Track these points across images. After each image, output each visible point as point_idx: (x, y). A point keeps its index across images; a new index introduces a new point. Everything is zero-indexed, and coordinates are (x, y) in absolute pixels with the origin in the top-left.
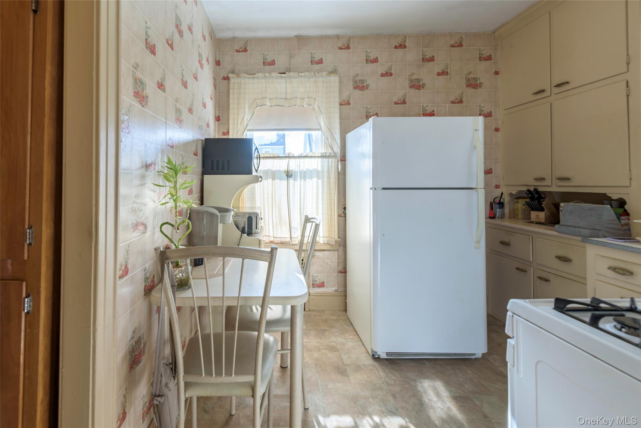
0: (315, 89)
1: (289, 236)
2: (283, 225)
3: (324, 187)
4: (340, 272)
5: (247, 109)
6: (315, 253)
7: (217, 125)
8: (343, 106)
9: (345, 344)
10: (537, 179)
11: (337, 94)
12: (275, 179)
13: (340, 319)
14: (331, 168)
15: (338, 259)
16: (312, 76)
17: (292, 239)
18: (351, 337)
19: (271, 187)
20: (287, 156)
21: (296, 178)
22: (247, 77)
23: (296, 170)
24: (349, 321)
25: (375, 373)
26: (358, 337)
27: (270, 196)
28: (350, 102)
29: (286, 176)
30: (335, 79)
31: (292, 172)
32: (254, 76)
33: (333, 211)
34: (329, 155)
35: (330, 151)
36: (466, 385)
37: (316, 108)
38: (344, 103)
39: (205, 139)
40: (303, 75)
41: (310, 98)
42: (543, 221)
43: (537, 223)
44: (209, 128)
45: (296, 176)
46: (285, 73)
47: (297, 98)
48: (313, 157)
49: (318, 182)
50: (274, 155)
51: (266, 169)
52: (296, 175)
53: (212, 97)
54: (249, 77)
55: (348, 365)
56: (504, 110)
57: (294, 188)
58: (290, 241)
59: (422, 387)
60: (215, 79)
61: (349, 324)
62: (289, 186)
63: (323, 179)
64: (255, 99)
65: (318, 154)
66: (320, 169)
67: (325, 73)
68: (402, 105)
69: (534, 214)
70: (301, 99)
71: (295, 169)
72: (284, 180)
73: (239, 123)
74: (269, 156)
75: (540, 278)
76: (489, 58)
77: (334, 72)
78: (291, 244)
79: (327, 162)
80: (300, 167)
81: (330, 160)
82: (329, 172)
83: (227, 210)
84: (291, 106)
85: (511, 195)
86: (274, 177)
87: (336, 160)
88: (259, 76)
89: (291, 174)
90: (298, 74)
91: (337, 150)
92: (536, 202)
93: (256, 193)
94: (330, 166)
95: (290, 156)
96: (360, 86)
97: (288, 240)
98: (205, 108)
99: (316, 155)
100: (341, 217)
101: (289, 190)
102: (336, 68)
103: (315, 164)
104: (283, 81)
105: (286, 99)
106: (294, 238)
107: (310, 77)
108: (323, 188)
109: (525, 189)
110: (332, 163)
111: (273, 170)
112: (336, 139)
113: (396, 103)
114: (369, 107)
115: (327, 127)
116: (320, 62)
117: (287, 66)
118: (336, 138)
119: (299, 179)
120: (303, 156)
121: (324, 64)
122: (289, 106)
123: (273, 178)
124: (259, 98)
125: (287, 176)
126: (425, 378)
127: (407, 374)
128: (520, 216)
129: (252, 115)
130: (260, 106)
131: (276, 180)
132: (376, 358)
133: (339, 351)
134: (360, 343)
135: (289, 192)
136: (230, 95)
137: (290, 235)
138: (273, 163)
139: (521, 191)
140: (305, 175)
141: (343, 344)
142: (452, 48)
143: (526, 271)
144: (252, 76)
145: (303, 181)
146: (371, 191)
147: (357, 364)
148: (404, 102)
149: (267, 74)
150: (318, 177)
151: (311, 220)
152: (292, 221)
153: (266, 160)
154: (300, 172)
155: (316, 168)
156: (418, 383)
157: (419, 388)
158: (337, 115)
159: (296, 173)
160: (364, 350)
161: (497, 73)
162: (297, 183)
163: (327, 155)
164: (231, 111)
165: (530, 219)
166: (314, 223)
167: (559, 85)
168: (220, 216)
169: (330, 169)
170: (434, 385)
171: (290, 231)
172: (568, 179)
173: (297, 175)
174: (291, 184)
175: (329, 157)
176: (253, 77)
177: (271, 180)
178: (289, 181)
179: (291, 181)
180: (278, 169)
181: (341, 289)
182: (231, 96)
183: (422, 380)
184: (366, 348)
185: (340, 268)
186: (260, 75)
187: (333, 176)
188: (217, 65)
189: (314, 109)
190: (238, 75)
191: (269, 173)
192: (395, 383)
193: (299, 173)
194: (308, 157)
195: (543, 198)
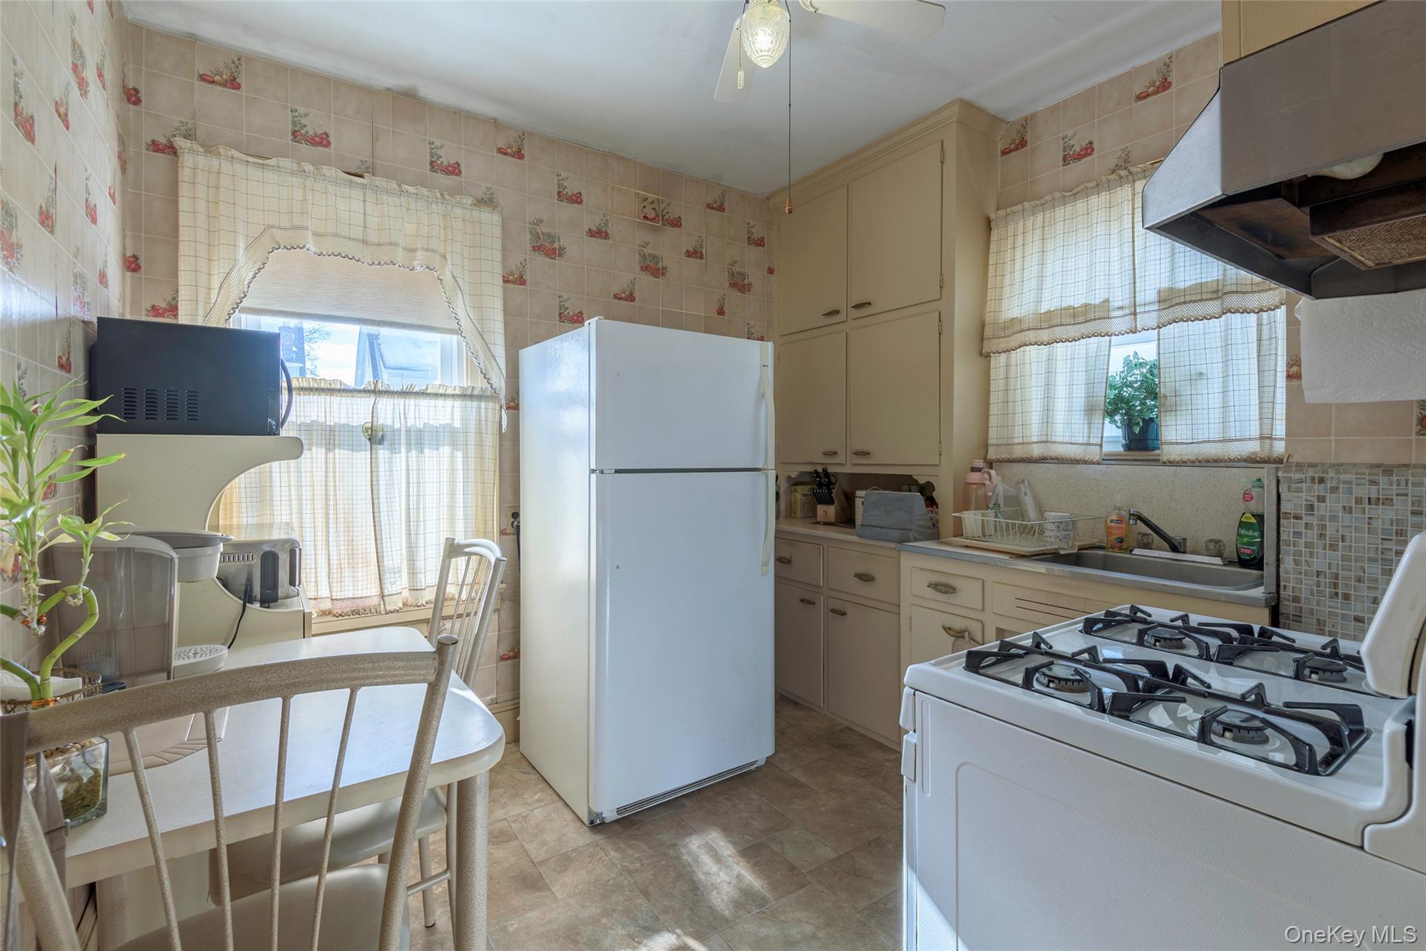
0: (442, 231)
1: (375, 591)
2: (360, 565)
3: (470, 467)
4: (503, 658)
5: (242, 251)
6: (444, 625)
7: (128, 280)
8: (510, 286)
9: (527, 816)
10: (826, 454)
11: (498, 256)
12: (334, 449)
13: (506, 764)
14: (486, 425)
15: (499, 630)
16: (435, 199)
17: (386, 599)
18: (537, 797)
19: (324, 469)
20: (369, 388)
21: (397, 446)
22: (243, 161)
23: (397, 426)
24: (526, 763)
25: (600, 859)
26: (550, 792)
27: (319, 491)
28: (524, 278)
29: (368, 442)
30: (491, 219)
31: (385, 429)
32: (266, 162)
33: (490, 522)
34: (480, 393)
35: (480, 384)
36: (754, 823)
37: (447, 277)
38: (514, 279)
39: (99, 319)
40: (412, 191)
41: (433, 251)
42: (832, 519)
43: (825, 524)
44: (106, 287)
45: (397, 442)
46: (361, 176)
47: (396, 245)
48: (441, 395)
49: (452, 457)
50: (330, 384)
51: (308, 420)
52: (396, 437)
53: (114, 193)
54: (247, 161)
55: (543, 862)
56: (782, 336)
57: (391, 471)
58: (380, 605)
59: (690, 853)
60: (122, 141)
61: (529, 769)
62: (377, 467)
63: (467, 448)
64: (271, 227)
65: (455, 389)
66: (457, 424)
67: (468, 201)
68: (627, 303)
69: (821, 509)
70: (405, 249)
71: (393, 422)
72: (361, 450)
73: (216, 284)
74: (316, 386)
75: (834, 611)
76: (760, 243)
77: (486, 201)
78: (383, 612)
79: (474, 410)
80: (405, 418)
81: (483, 404)
82: (480, 433)
83: (204, 542)
84: (379, 264)
85: (789, 478)
86: (332, 442)
87: (497, 407)
88: (280, 166)
89: (383, 436)
90: (399, 186)
91: (500, 383)
92: (825, 490)
93: (274, 484)
94: (483, 418)
95: (379, 391)
96: (547, 247)
97: (375, 601)
98: (94, 221)
99: (449, 391)
100: (506, 534)
101: (378, 476)
102: (492, 194)
103: (447, 413)
104: (357, 194)
105: (365, 242)
106: (392, 595)
107: (431, 200)
108: (466, 469)
109: (809, 469)
110: (486, 413)
111: (328, 423)
112: (497, 359)
113: (617, 297)
114: (565, 296)
115: (473, 327)
116: (454, 170)
117: (364, 159)
118: (496, 355)
119: (403, 450)
120: (415, 390)
121: (462, 178)
122: (373, 263)
123: (330, 445)
124: (282, 225)
125: (369, 439)
126: (690, 834)
127: (660, 837)
128: (799, 514)
129: (259, 269)
130: (285, 247)
131: (337, 451)
132: (597, 825)
133: (517, 838)
134: (560, 804)
135: (378, 481)
136: (181, 199)
137: (379, 589)
138: (328, 405)
139: (802, 473)
140: (419, 439)
141: (523, 817)
142: (708, 210)
143: (814, 603)
144: (261, 161)
145: (414, 453)
146: (594, 476)
147: (562, 852)
148: (631, 298)
149: (308, 167)
150: (454, 445)
151: (466, 550)
152: (385, 554)
153: (307, 397)
154: (408, 431)
155: (449, 422)
156: (681, 850)
157: (685, 857)
158: (499, 304)
159: (396, 433)
160: (569, 816)
161: (771, 271)
162: (400, 459)
163: (476, 393)
164: (184, 248)
165: (816, 516)
166: (473, 558)
167: (858, 306)
168: (179, 559)
169: (483, 427)
170: (707, 843)
171: (380, 580)
172: (866, 454)
173: (400, 439)
174: (381, 461)
175: (481, 397)
176: (263, 165)
177: (324, 450)
178: (377, 454)
179: (382, 453)
180: (343, 421)
181: (507, 695)
182: (184, 204)
183: (687, 840)
184: (573, 811)
185: (504, 650)
186: (285, 163)
187: (491, 441)
188: (129, 100)
189: (441, 280)
190: (209, 148)
191: (315, 433)
192: (642, 865)
193: (403, 433)
194: (428, 394)
195: (832, 483)
